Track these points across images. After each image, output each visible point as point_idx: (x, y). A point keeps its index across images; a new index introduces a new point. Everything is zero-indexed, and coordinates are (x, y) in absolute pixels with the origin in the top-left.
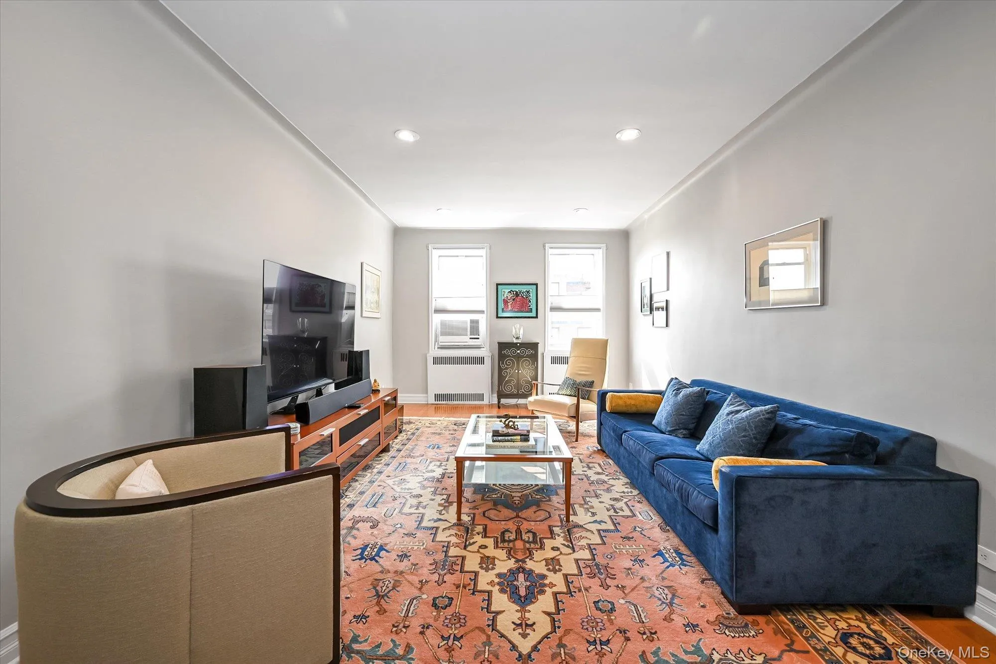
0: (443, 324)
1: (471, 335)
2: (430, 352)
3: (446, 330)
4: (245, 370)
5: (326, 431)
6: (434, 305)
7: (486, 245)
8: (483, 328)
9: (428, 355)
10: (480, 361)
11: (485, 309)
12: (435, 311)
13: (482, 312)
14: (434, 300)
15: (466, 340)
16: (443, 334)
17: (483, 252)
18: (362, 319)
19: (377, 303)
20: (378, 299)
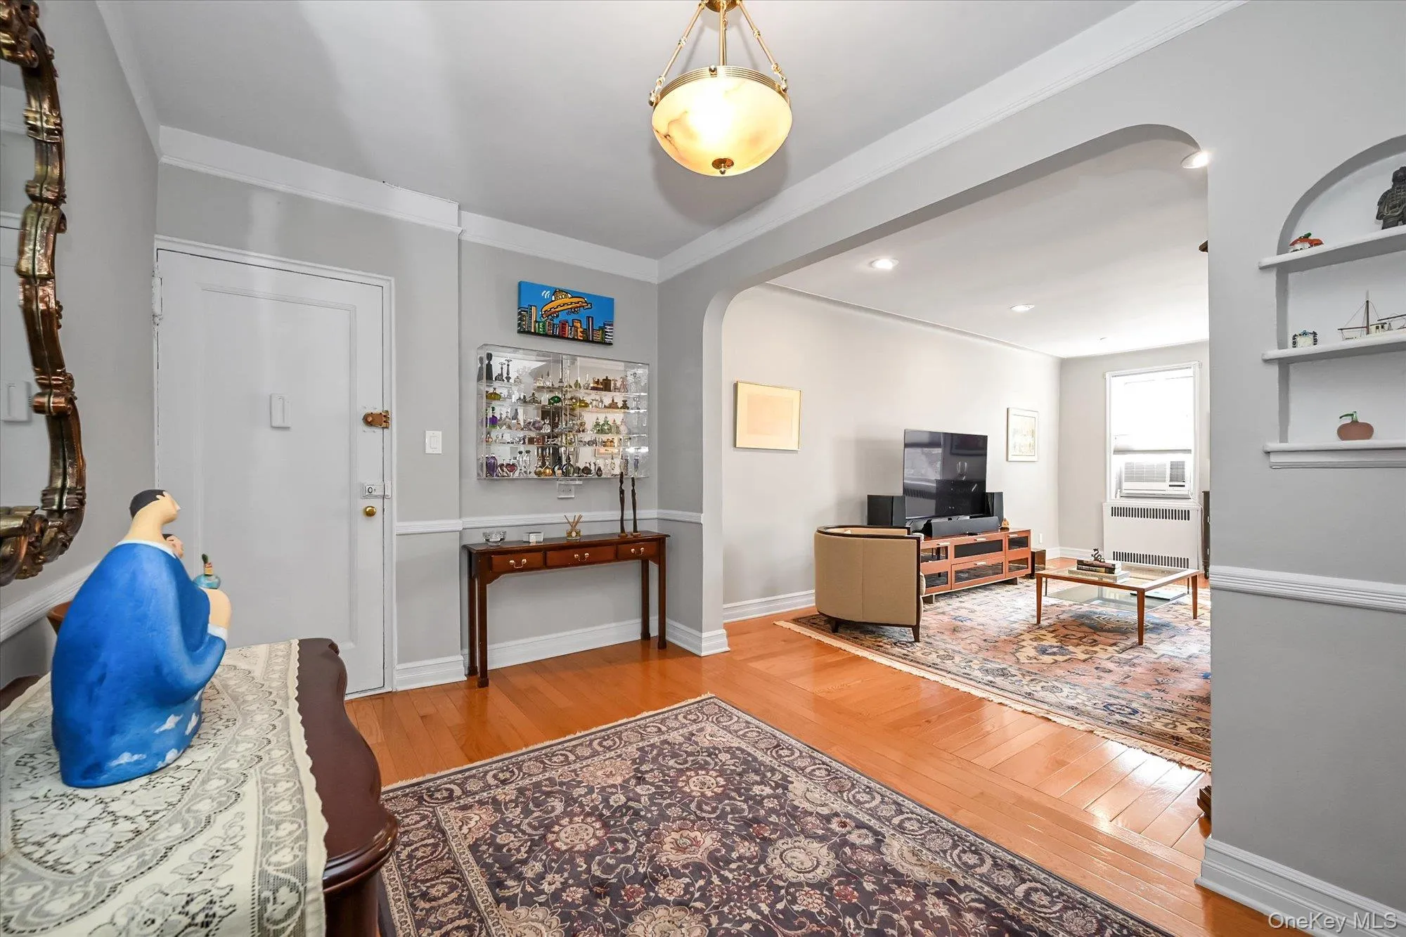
0: (1128, 466)
1: (1171, 481)
2: (1108, 501)
3: (1133, 475)
4: (893, 497)
5: (943, 543)
6: (1114, 443)
7: (1193, 363)
8: (1189, 472)
9: (1104, 504)
10: (1186, 515)
11: (1191, 447)
12: (1114, 451)
13: (1189, 451)
14: (1113, 438)
15: (1164, 487)
16: (1129, 479)
17: (1190, 372)
18: (1008, 463)
19: (1032, 446)
20: (1032, 442)
